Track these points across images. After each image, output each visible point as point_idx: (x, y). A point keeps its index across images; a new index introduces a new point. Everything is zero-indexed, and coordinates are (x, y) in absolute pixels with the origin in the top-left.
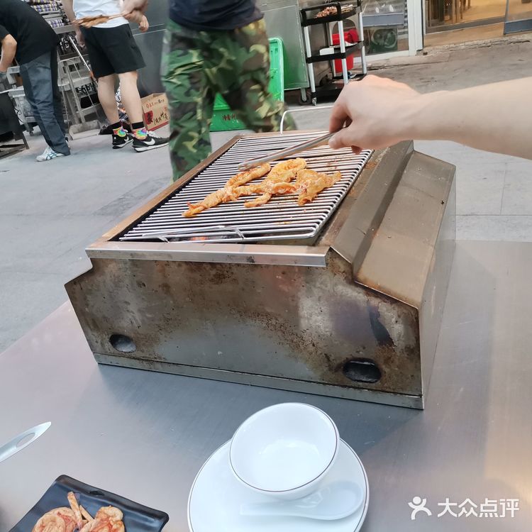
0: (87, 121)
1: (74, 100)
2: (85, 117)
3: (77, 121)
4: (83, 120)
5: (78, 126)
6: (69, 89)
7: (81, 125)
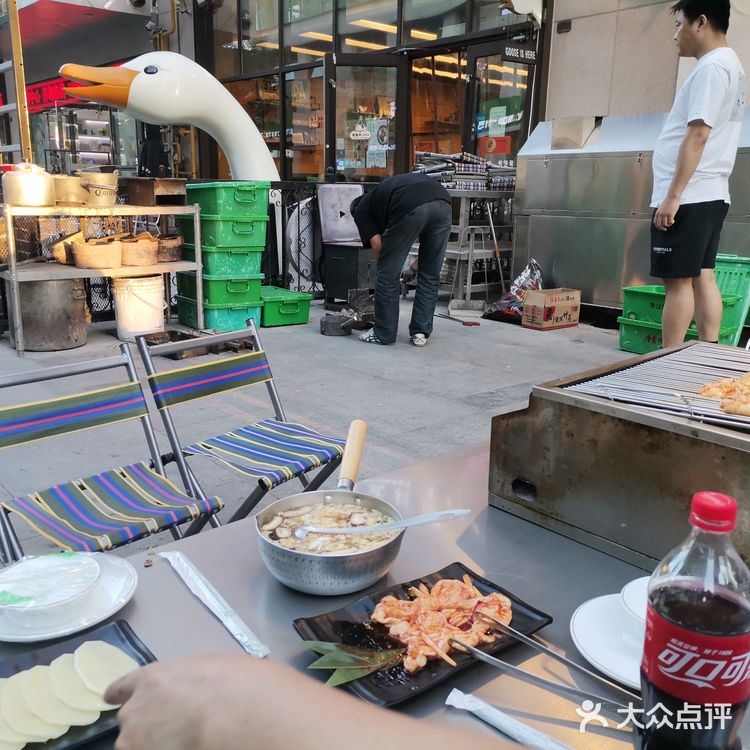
0: (471, 299)
1: (467, 272)
2: (472, 294)
3: (460, 296)
4: (468, 297)
5: (460, 302)
6: (466, 259)
7: (464, 301)
